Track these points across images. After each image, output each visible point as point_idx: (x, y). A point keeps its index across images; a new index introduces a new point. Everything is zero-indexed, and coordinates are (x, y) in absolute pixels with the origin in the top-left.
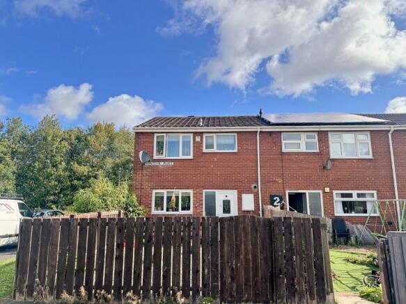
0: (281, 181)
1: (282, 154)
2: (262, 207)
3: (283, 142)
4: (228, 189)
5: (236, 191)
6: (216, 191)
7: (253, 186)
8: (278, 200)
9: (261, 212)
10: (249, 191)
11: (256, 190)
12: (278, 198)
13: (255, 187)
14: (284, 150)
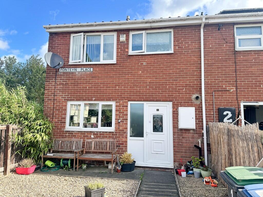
0: (233, 89)
1: (236, 53)
2: (207, 124)
3: (237, 37)
4: (160, 101)
5: (171, 103)
6: (145, 103)
7: (194, 96)
8: (230, 115)
9: (204, 131)
10: (188, 104)
11: (198, 102)
12: (229, 113)
13: (197, 98)
14: (238, 48)
